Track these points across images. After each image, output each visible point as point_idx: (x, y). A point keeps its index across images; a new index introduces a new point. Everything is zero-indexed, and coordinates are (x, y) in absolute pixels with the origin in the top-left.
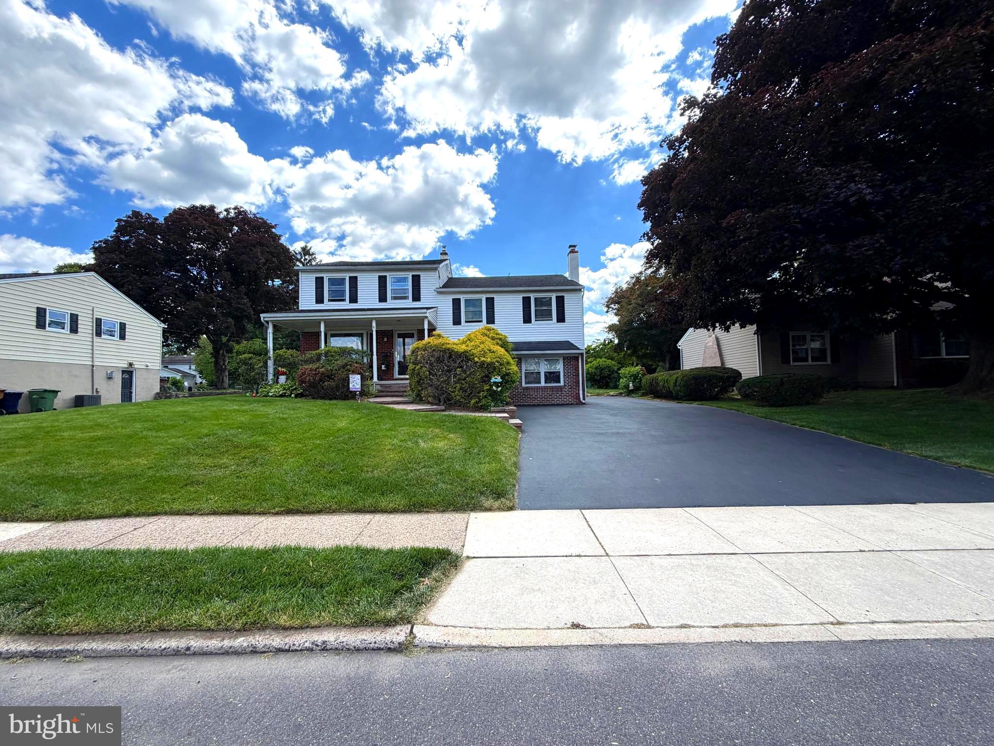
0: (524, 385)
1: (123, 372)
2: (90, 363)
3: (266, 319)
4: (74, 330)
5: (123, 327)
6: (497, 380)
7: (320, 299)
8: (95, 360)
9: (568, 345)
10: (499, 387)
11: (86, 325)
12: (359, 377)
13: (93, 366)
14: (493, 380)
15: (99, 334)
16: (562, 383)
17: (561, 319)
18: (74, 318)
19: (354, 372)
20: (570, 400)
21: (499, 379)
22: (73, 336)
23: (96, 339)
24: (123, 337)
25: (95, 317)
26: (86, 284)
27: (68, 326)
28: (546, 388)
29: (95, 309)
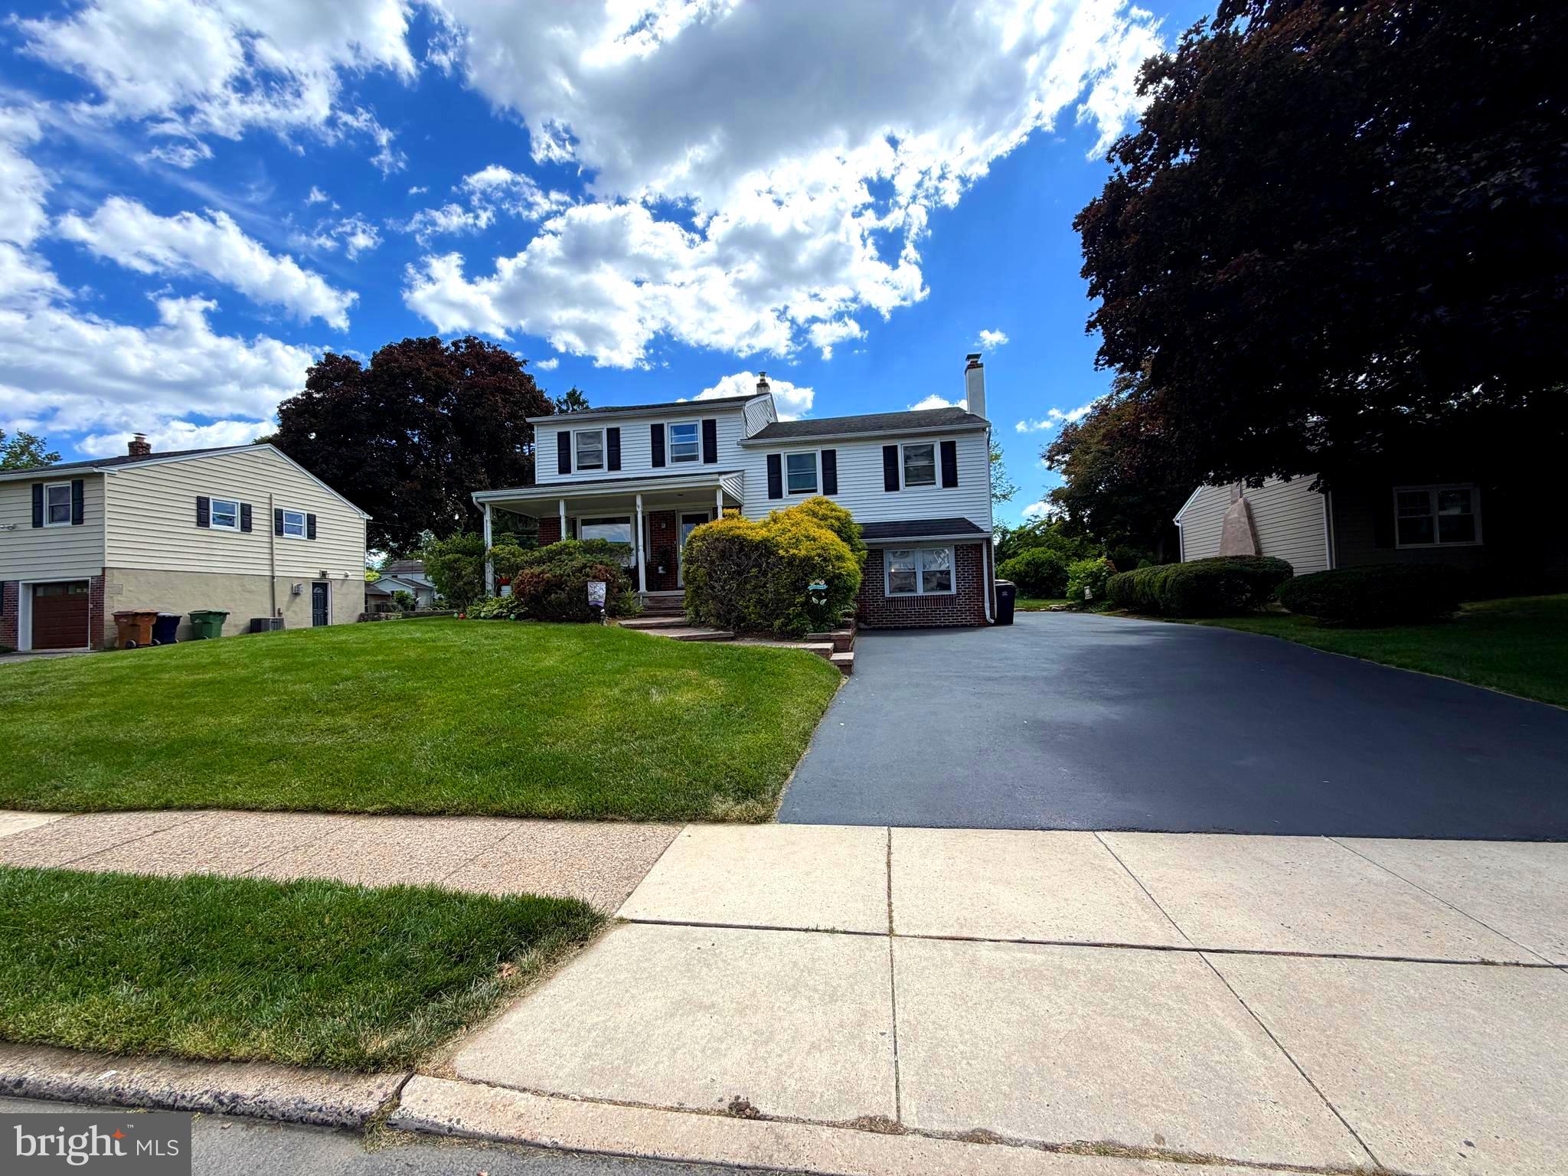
0: (887, 594)
1: (315, 585)
2: (268, 573)
3: (480, 500)
4: (246, 527)
5: (312, 520)
6: (818, 587)
7: (565, 468)
8: (276, 568)
9: (962, 525)
10: (823, 598)
11: (261, 520)
12: (603, 585)
13: (273, 577)
14: (812, 586)
15: (279, 532)
16: (954, 591)
17: (950, 480)
18: (246, 510)
19: (596, 578)
20: (969, 619)
21: (822, 585)
22: (245, 536)
23: (276, 540)
24: (312, 535)
25: (274, 507)
26: (260, 461)
27: (238, 521)
28: (926, 599)
29: (274, 496)
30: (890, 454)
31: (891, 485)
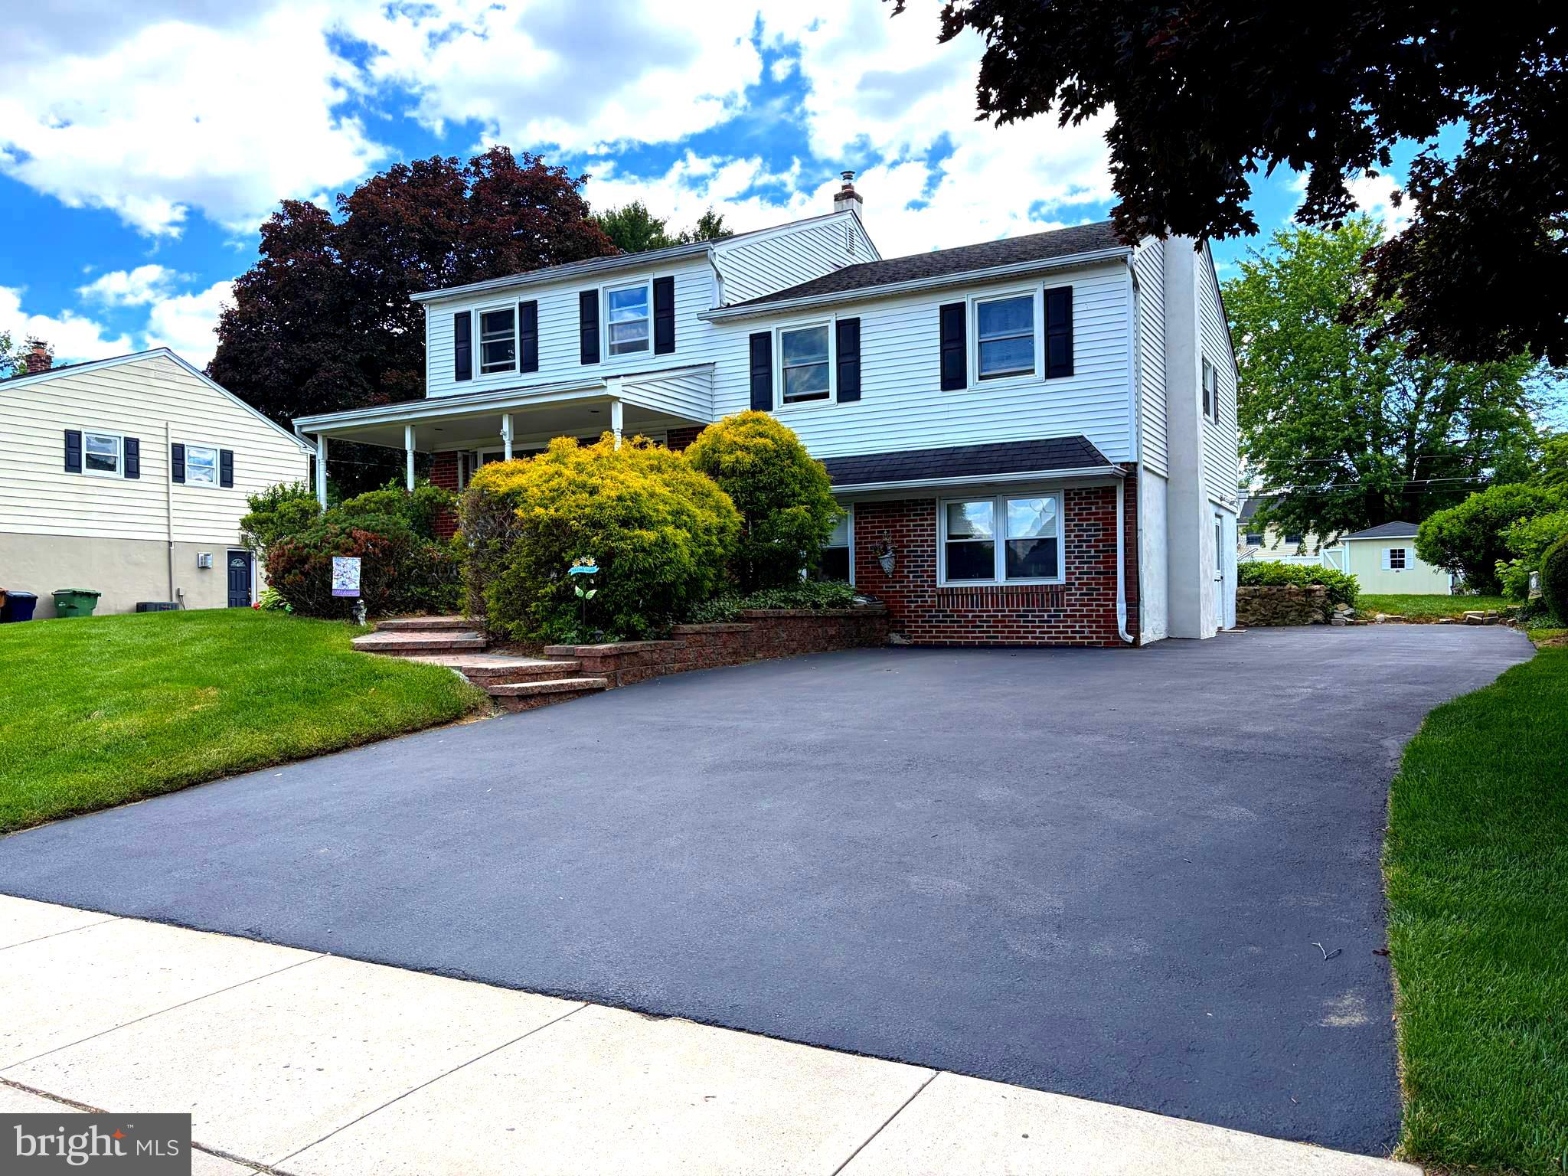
1: (232, 555)
2: (165, 538)
4: (132, 471)
5: (227, 458)
6: (586, 570)
7: (463, 372)
8: (173, 530)
10: (590, 587)
11: (154, 460)
12: (357, 562)
13: (170, 543)
14: (576, 569)
15: (179, 476)
16: (1061, 579)
17: (1060, 364)
18: (132, 447)
20: (1086, 631)
21: (591, 567)
22: (132, 483)
23: (176, 488)
24: (227, 480)
25: (171, 441)
26: (151, 375)
27: (121, 465)
28: (1009, 592)
29: (171, 426)
30: (952, 320)
31: (953, 378)
